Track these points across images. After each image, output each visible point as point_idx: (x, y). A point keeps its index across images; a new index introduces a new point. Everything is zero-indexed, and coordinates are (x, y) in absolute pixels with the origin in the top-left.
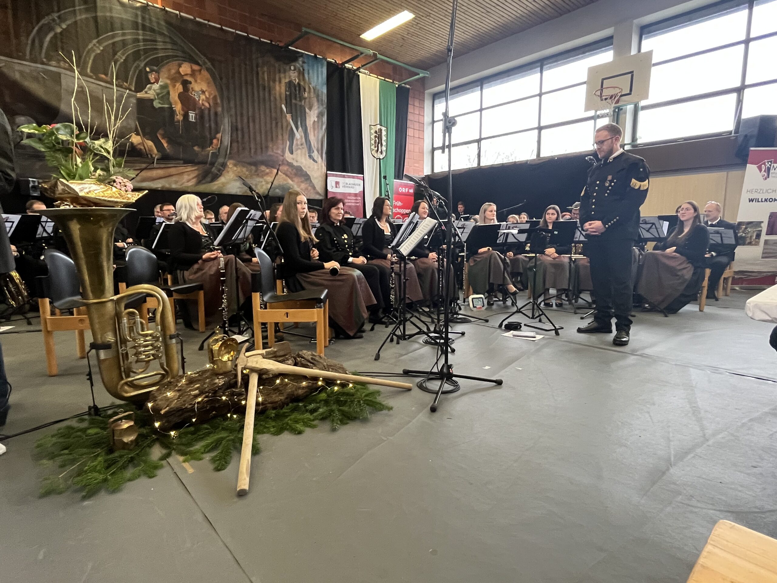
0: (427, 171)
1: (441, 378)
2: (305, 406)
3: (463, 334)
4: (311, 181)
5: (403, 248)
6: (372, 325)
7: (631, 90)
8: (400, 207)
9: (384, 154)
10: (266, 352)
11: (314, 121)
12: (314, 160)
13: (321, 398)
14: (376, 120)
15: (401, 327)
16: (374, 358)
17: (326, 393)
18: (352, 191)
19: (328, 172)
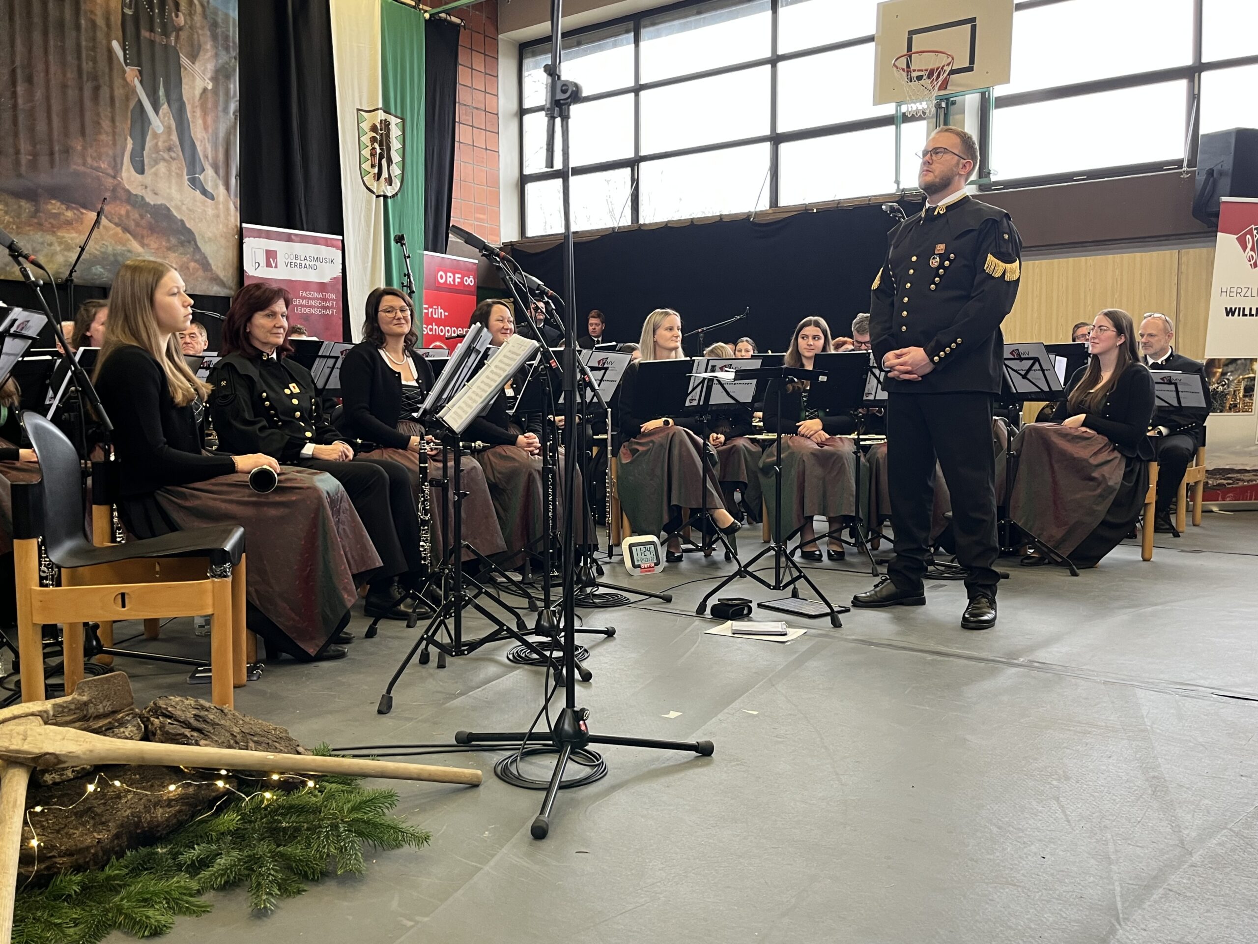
0: (508, 234)
1: (557, 750)
2: (175, 856)
3: (610, 633)
4: (197, 248)
5: (451, 413)
6: (371, 621)
7: (972, 60)
8: (439, 322)
9: (397, 183)
10: (54, 705)
11: (205, 90)
12: (204, 192)
13: (222, 828)
14: (372, 97)
15: (451, 622)
16: (376, 707)
17: (238, 810)
18: (312, 277)
19: (244, 225)
